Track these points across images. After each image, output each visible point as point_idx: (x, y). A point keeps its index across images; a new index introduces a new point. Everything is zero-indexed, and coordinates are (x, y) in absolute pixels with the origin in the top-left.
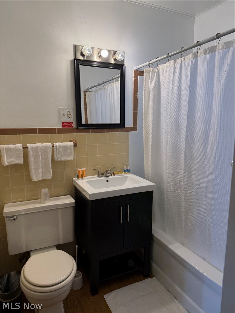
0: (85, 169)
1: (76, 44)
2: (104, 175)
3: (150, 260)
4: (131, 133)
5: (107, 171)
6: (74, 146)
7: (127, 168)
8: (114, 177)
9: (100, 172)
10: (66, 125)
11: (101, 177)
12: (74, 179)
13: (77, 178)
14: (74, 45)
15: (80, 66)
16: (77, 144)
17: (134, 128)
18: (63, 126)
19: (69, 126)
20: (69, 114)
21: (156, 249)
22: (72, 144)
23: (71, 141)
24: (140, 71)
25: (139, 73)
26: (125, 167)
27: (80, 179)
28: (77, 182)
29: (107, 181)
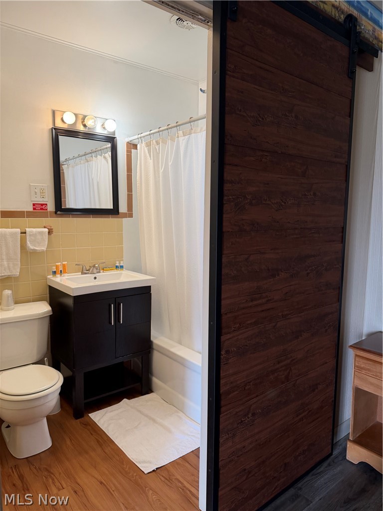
0: (66, 263)
1: (54, 108)
2: (90, 271)
3: (150, 375)
4: (124, 219)
5: (94, 266)
6: (49, 232)
7: (120, 263)
8: (104, 273)
9: (84, 268)
10: (38, 207)
11: (86, 273)
12: (49, 277)
13: (52, 276)
14: (52, 110)
15: (60, 137)
16: (53, 230)
17: (130, 214)
18: (34, 209)
19: (42, 209)
20: (43, 193)
21: (156, 357)
22: (46, 230)
23: (45, 227)
24: (133, 145)
25: (132, 146)
26: (118, 262)
27: (57, 275)
28: (54, 279)
29: (95, 278)
